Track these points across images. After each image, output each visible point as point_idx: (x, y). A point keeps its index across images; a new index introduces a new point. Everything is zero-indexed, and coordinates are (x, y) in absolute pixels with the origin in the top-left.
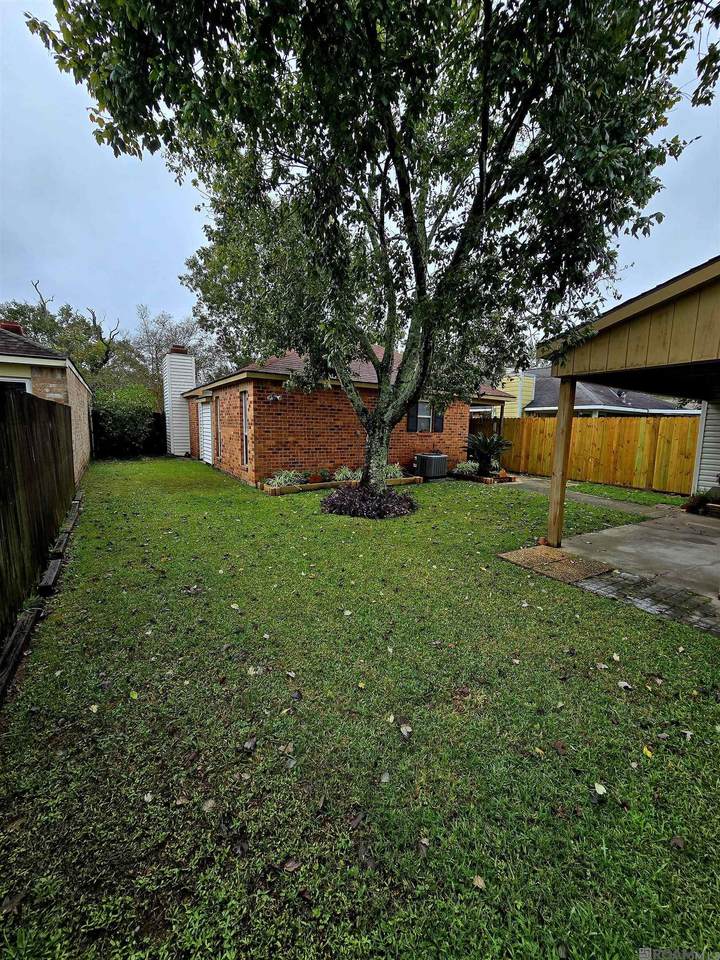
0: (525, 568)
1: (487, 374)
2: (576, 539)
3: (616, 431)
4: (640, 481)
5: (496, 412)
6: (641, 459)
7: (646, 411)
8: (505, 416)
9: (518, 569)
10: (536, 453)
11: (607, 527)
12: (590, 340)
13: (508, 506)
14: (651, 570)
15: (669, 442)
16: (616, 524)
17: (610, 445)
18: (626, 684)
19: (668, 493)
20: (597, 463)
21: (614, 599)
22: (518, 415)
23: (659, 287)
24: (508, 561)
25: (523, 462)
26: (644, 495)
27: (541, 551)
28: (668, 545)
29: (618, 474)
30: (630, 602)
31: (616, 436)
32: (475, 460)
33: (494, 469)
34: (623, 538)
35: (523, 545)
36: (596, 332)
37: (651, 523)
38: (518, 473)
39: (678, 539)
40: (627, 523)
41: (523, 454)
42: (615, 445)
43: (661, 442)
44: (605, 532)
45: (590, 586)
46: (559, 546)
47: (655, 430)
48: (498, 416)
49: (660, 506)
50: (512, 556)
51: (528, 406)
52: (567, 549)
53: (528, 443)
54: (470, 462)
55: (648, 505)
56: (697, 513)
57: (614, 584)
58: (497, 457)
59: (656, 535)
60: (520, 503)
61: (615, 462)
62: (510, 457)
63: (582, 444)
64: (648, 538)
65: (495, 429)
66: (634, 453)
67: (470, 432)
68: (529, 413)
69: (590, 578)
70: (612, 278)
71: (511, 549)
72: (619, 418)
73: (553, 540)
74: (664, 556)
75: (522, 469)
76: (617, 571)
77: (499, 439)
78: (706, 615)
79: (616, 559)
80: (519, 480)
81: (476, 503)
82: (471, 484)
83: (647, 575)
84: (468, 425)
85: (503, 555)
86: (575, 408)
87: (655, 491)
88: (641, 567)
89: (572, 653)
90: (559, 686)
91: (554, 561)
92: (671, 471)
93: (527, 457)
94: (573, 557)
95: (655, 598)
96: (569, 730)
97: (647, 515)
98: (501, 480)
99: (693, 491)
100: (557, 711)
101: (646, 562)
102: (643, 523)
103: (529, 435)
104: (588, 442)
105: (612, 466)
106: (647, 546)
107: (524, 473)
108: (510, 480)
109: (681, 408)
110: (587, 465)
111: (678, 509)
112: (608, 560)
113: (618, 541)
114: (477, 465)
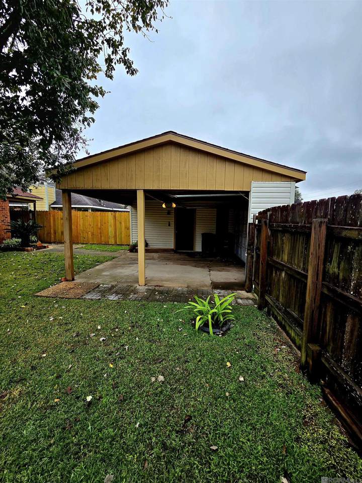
0: (52, 298)
1: (18, 183)
2: (82, 274)
3: (99, 218)
4: (112, 241)
5: (31, 207)
6: (111, 230)
7: (111, 209)
8: (37, 209)
9: (47, 300)
10: (60, 231)
11: (98, 265)
12: (73, 172)
13: (43, 263)
14: (115, 281)
15: (121, 223)
16: (102, 262)
17: (97, 225)
18: (103, 338)
19: (123, 245)
20: (93, 234)
21: (99, 299)
22: (46, 209)
23: (102, 153)
24: (41, 296)
25: (52, 236)
26: (114, 247)
27: (63, 285)
28: (123, 268)
29: (103, 238)
30: (106, 298)
31: (99, 221)
32: (18, 238)
33: (33, 242)
34: (105, 269)
35: (52, 284)
36: (76, 168)
37: (116, 259)
38: (50, 243)
39: (126, 264)
40: (107, 261)
41: (52, 231)
42: (99, 225)
43: (118, 223)
44: (97, 267)
45: (88, 297)
46: (73, 280)
47: (115, 217)
48: (33, 209)
49: (120, 251)
50: (44, 293)
51: (53, 204)
52: (78, 280)
53: (54, 225)
54: (14, 239)
55: (116, 251)
56: (133, 252)
57: (100, 292)
58: (35, 234)
59: (118, 264)
60: (51, 260)
61: (101, 233)
62: (44, 234)
63: (84, 225)
64: (115, 267)
65: (31, 217)
66: (108, 228)
67: (11, 219)
68: (54, 208)
69: (89, 292)
70: (84, 143)
71: (43, 289)
72: (100, 212)
73: (69, 277)
74: (121, 273)
75: (53, 240)
76: (101, 285)
77: (34, 223)
78: (135, 294)
79: (101, 279)
80: (51, 247)
81: (19, 265)
82: (15, 253)
83: (114, 283)
84: (9, 214)
85: (38, 294)
86: (72, 206)
87: (118, 245)
88: (111, 280)
89: (77, 336)
90: (70, 357)
91: (71, 289)
92: (123, 236)
93: (55, 233)
94: (80, 284)
95: (117, 293)
96: (75, 378)
97: (115, 256)
98: (38, 248)
99: (131, 243)
100: (69, 371)
101: (114, 278)
102: (114, 260)
103: (54, 221)
104: (87, 224)
105: (99, 235)
106: (115, 270)
107: (54, 243)
108: (45, 247)
109: (125, 208)
110: (88, 235)
111: (127, 251)
112: (98, 281)
113: (102, 270)
114: (20, 240)
